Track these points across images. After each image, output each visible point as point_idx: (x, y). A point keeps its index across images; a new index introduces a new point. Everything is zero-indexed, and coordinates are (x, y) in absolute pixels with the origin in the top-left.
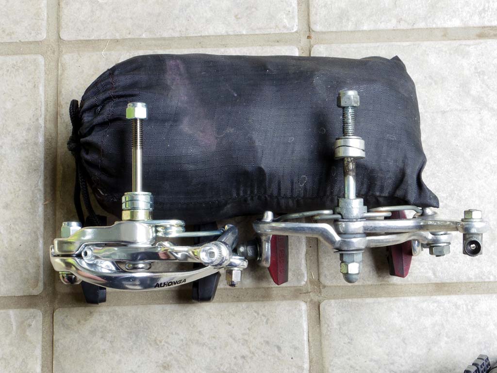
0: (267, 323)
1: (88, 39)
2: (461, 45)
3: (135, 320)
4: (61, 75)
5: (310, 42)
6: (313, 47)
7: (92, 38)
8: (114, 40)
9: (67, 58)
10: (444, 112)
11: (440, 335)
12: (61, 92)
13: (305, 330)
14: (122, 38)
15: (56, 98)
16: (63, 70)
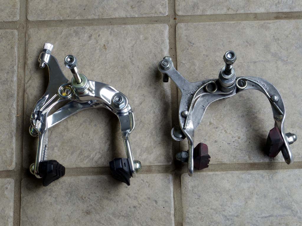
0: (149, 187)
1: (44, 20)
2: (265, 23)
3: (70, 185)
4: (28, 41)
5: (175, 21)
6: (177, 24)
7: (47, 19)
8: (59, 20)
9: (31, 31)
10: (255, 62)
11: (252, 193)
12: (27, 51)
13: (172, 191)
14: (64, 19)
15: (24, 54)
16: (29, 38)
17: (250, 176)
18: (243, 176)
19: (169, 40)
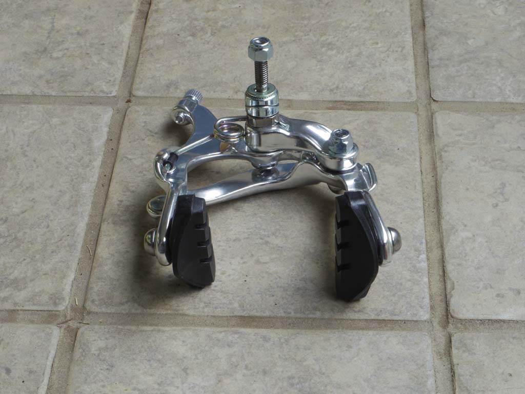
17: (236, 336)
18: (220, 336)
19: (109, 128)
